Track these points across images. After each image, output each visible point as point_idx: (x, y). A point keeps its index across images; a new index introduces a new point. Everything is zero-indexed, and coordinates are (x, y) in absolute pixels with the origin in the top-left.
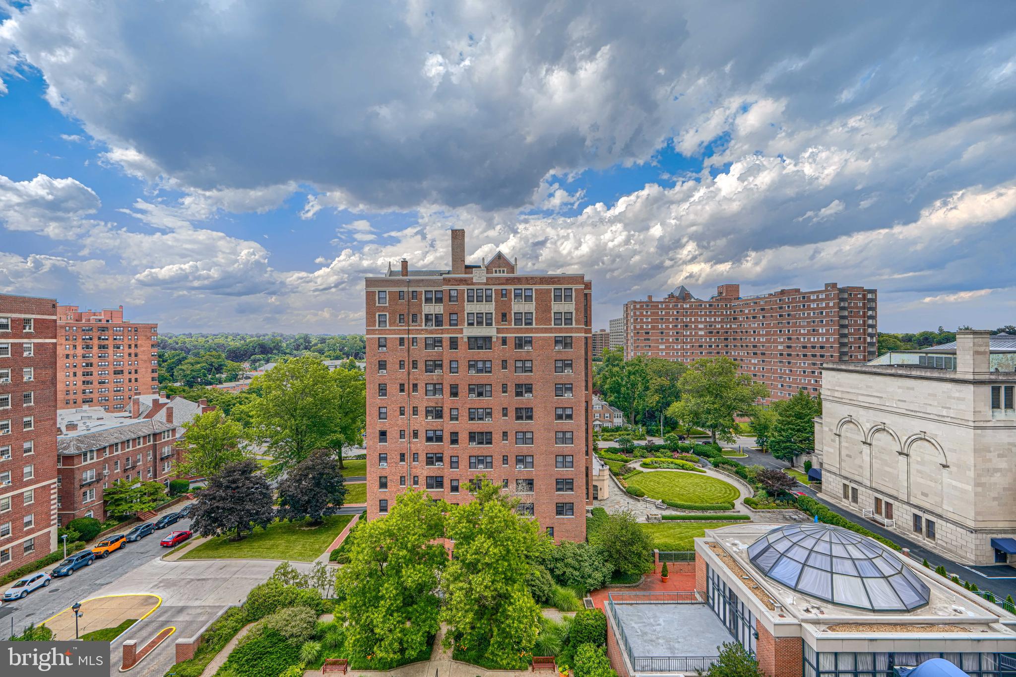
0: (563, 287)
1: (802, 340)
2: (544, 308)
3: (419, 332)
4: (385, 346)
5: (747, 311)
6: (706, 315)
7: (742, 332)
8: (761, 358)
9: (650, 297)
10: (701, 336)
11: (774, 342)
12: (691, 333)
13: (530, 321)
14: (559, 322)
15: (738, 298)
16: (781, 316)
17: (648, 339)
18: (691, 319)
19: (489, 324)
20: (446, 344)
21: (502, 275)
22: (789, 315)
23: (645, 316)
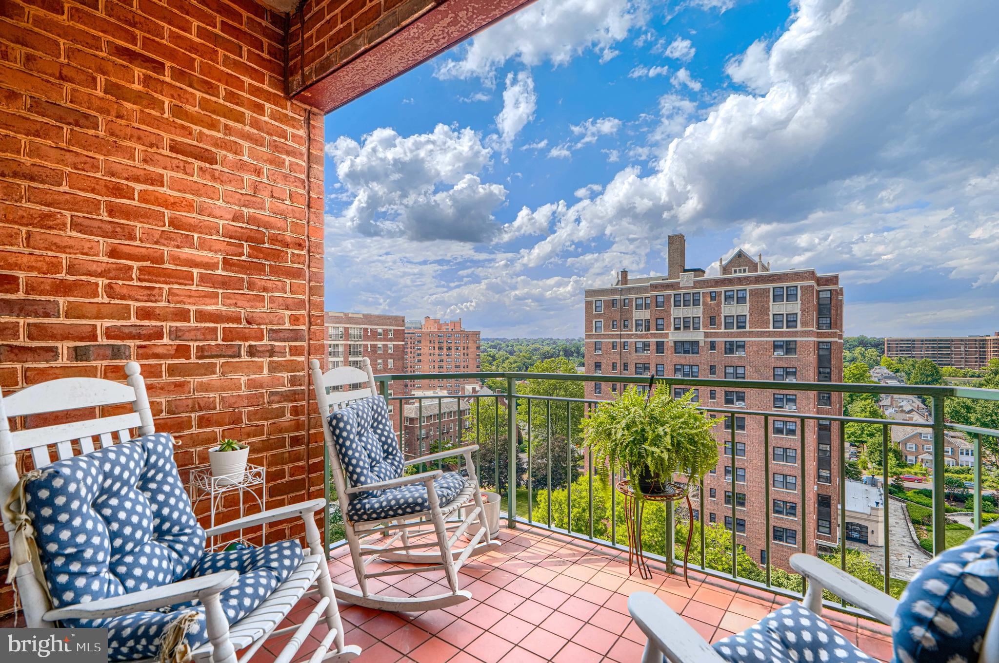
0: (785, 285)
2: (760, 310)
3: (630, 336)
4: (600, 349)
13: (743, 324)
14: (780, 324)
19: (697, 328)
20: (653, 347)
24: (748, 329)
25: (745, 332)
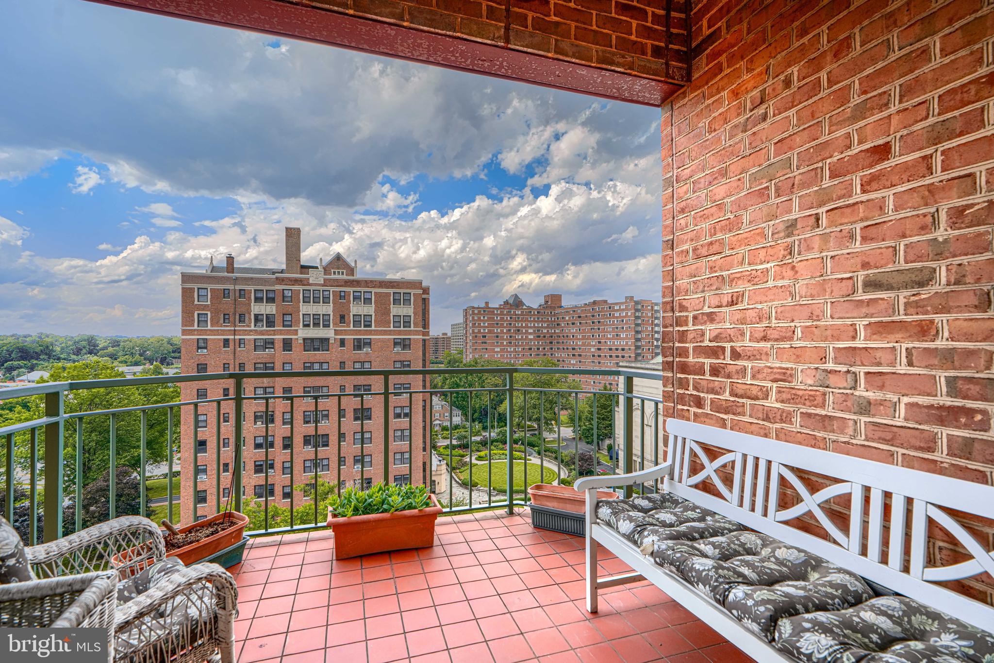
0: (402, 291)
1: (609, 343)
2: (383, 311)
3: (248, 332)
4: (206, 348)
5: (567, 318)
6: (534, 321)
7: (563, 336)
8: (578, 359)
9: (487, 303)
10: (531, 339)
11: (587, 346)
12: (522, 337)
13: (369, 323)
14: (398, 324)
15: (561, 307)
16: (593, 322)
17: (485, 343)
18: (522, 324)
19: (327, 326)
20: (279, 345)
21: (340, 277)
22: (599, 322)
23: (482, 321)
25: (372, 330)
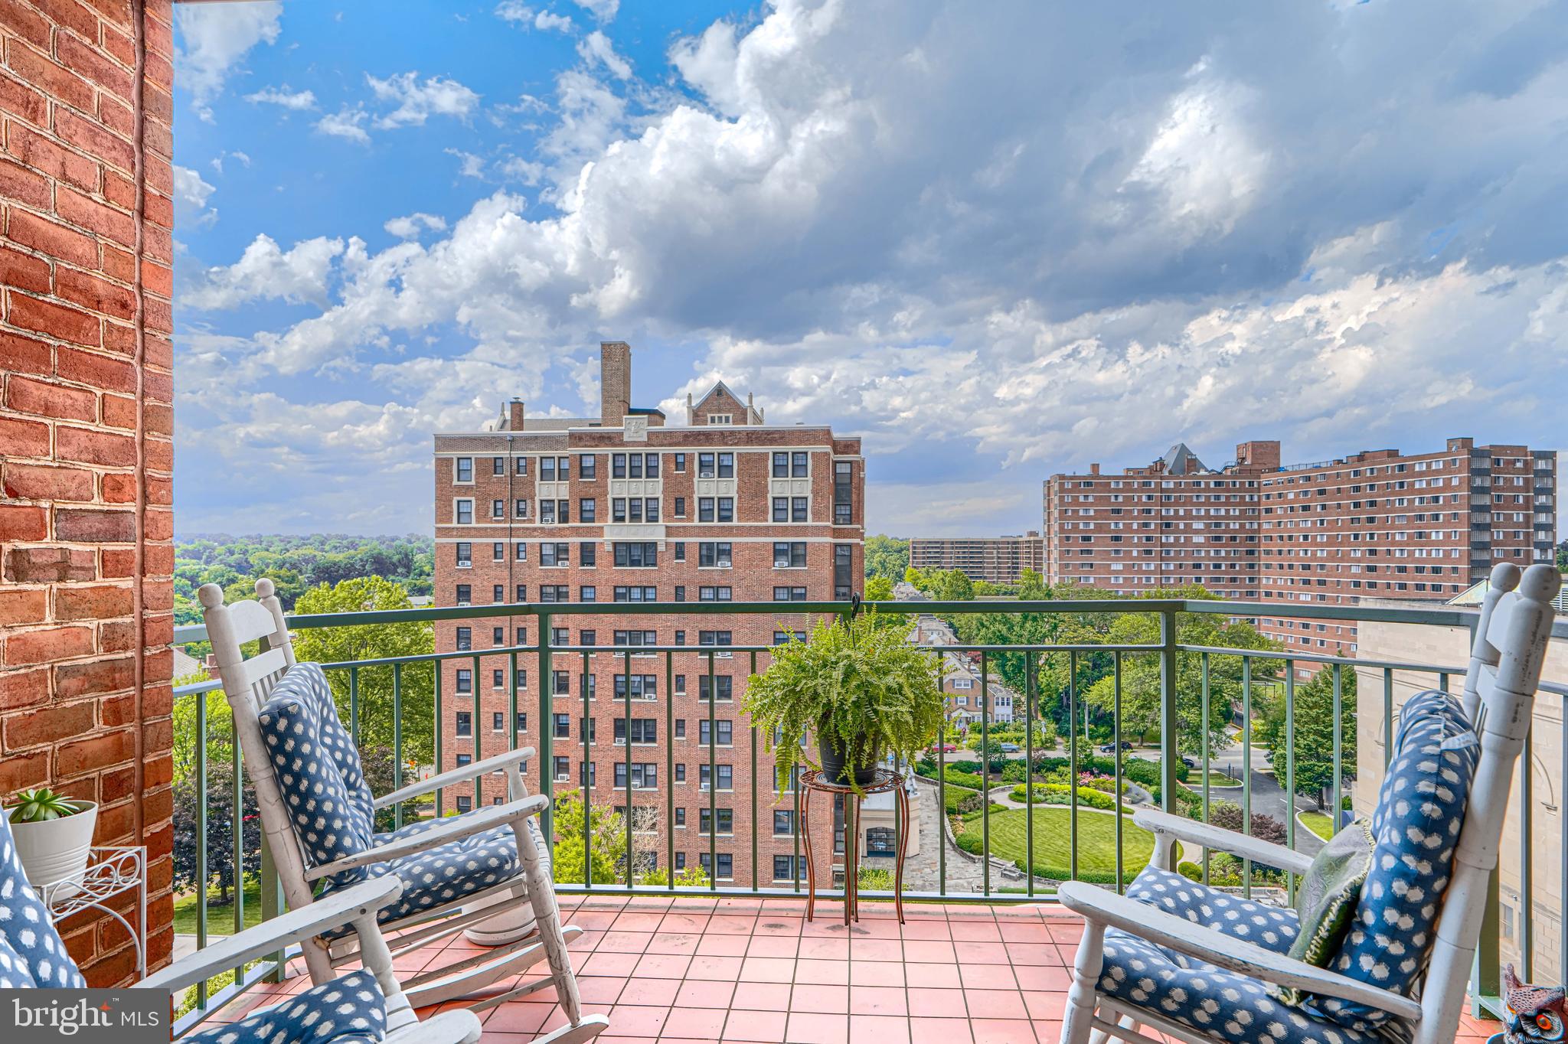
0: (790, 449)
1: (1398, 554)
2: (754, 490)
3: (530, 532)
4: (468, 558)
5: (1291, 496)
6: (1207, 503)
7: (1281, 538)
8: (1318, 590)
9: (1095, 467)
10: (1198, 545)
11: (1342, 560)
12: (1177, 539)
13: (728, 513)
14: (782, 515)
15: (1277, 469)
16: (1357, 505)
17: (1089, 552)
18: (1176, 511)
19: (652, 520)
20: (575, 554)
22: (1373, 504)
23: (1082, 504)
24: (735, 523)
25: (732, 528)
